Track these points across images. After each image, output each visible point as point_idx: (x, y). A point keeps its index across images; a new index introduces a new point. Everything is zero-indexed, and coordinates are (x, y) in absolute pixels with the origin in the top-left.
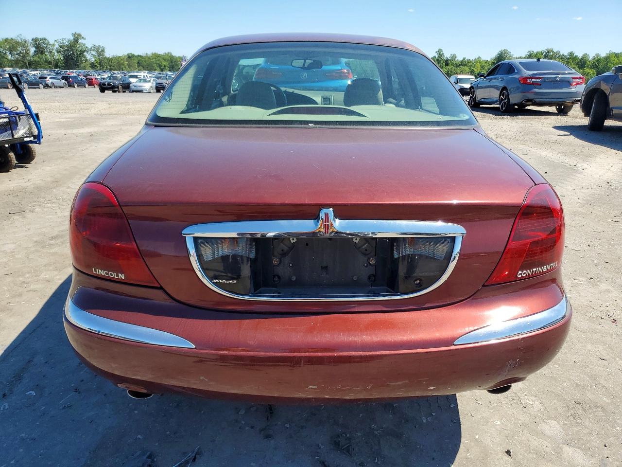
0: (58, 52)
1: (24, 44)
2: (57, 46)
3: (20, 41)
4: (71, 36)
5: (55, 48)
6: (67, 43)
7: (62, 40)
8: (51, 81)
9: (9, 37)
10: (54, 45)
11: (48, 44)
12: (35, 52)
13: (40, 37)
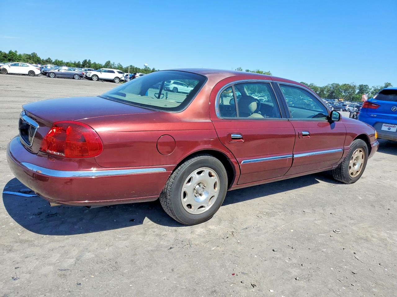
0: (371, 93)
1: (354, 88)
2: (373, 90)
3: (352, 86)
4: (384, 84)
5: (371, 91)
6: (379, 89)
7: (377, 87)
8: (348, 107)
9: (347, 83)
10: (371, 89)
11: (368, 88)
12: (358, 92)
13: (364, 84)
